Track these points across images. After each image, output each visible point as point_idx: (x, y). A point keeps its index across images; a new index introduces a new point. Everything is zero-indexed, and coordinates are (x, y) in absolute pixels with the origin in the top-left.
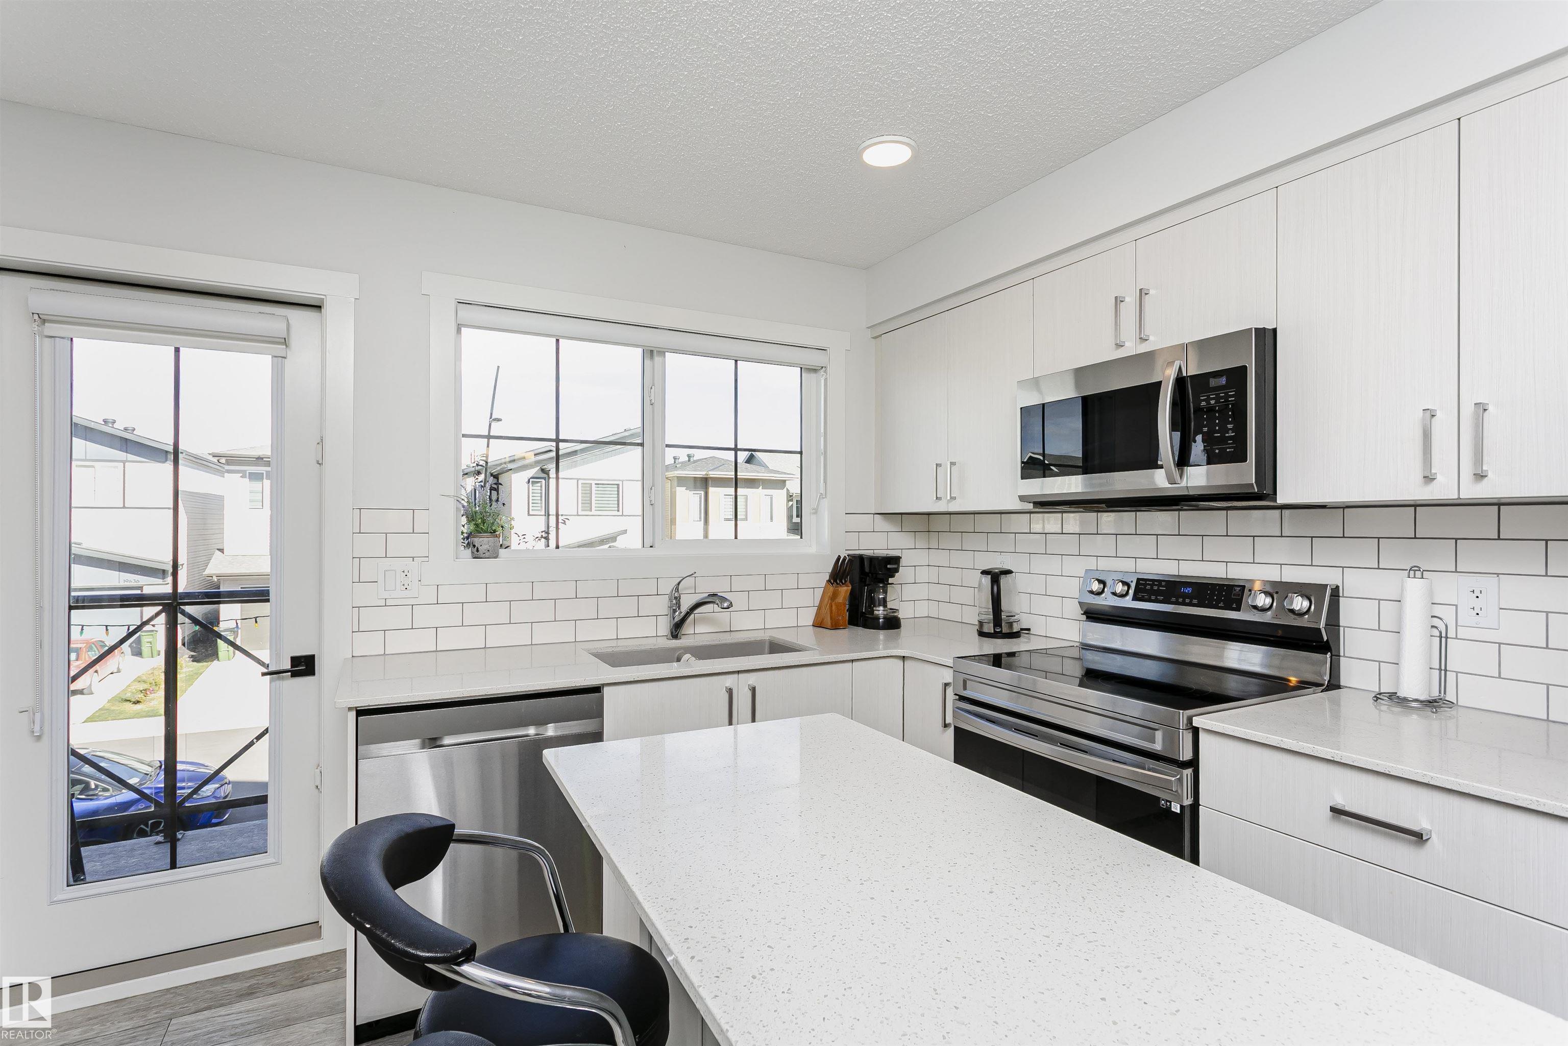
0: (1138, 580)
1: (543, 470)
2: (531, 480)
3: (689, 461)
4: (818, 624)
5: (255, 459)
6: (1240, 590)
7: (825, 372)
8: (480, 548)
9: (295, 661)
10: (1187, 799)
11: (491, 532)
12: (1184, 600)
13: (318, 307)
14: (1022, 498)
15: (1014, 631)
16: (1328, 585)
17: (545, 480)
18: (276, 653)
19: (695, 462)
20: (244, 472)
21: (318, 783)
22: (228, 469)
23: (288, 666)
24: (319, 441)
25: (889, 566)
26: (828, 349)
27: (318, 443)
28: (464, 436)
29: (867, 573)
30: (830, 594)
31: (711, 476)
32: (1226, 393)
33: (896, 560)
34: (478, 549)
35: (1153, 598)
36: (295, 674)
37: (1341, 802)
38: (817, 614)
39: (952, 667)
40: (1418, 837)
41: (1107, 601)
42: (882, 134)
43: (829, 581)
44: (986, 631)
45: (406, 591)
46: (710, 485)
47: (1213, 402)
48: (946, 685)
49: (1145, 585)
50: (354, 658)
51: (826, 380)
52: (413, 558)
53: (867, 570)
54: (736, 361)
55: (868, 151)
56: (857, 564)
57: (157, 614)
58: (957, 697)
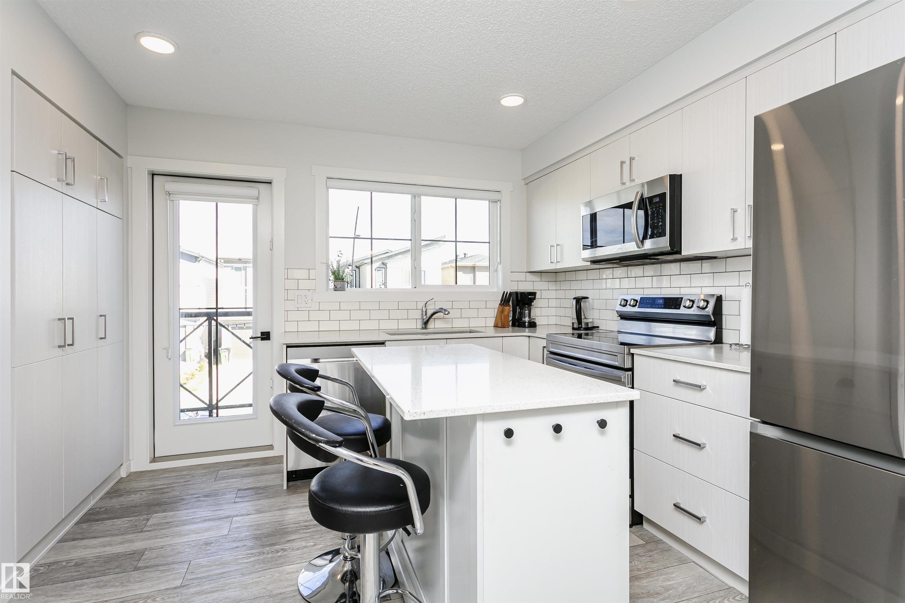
0: (641, 298)
1: (383, 263)
2: (377, 269)
3: (465, 257)
4: (496, 326)
5: (237, 260)
6: (681, 300)
7: (500, 202)
8: (337, 286)
9: (262, 333)
10: (628, 385)
11: (342, 280)
12: (658, 306)
13: (271, 183)
14: (584, 260)
15: (589, 327)
16: (715, 295)
17: (384, 269)
18: (255, 331)
19: (468, 257)
20: (232, 267)
21: (272, 386)
22: (225, 265)
23: (259, 335)
24: (271, 240)
25: (529, 297)
26: (501, 191)
27: (271, 241)
28: (330, 237)
29: (519, 300)
30: (500, 310)
31: (478, 265)
32: (659, 205)
33: (534, 294)
34: (336, 287)
35: (646, 306)
36: (262, 339)
37: (678, 378)
38: (496, 320)
39: (546, 339)
40: (699, 388)
41: (628, 309)
42: (508, 92)
43: (500, 304)
44: (575, 327)
45: (306, 304)
46: (476, 271)
47: (654, 209)
48: (544, 347)
49: (644, 300)
50: (286, 333)
51: (500, 206)
52: (309, 290)
53: (519, 298)
54: (456, 199)
55: (503, 99)
56: (515, 296)
57: (205, 321)
58: (549, 352)
